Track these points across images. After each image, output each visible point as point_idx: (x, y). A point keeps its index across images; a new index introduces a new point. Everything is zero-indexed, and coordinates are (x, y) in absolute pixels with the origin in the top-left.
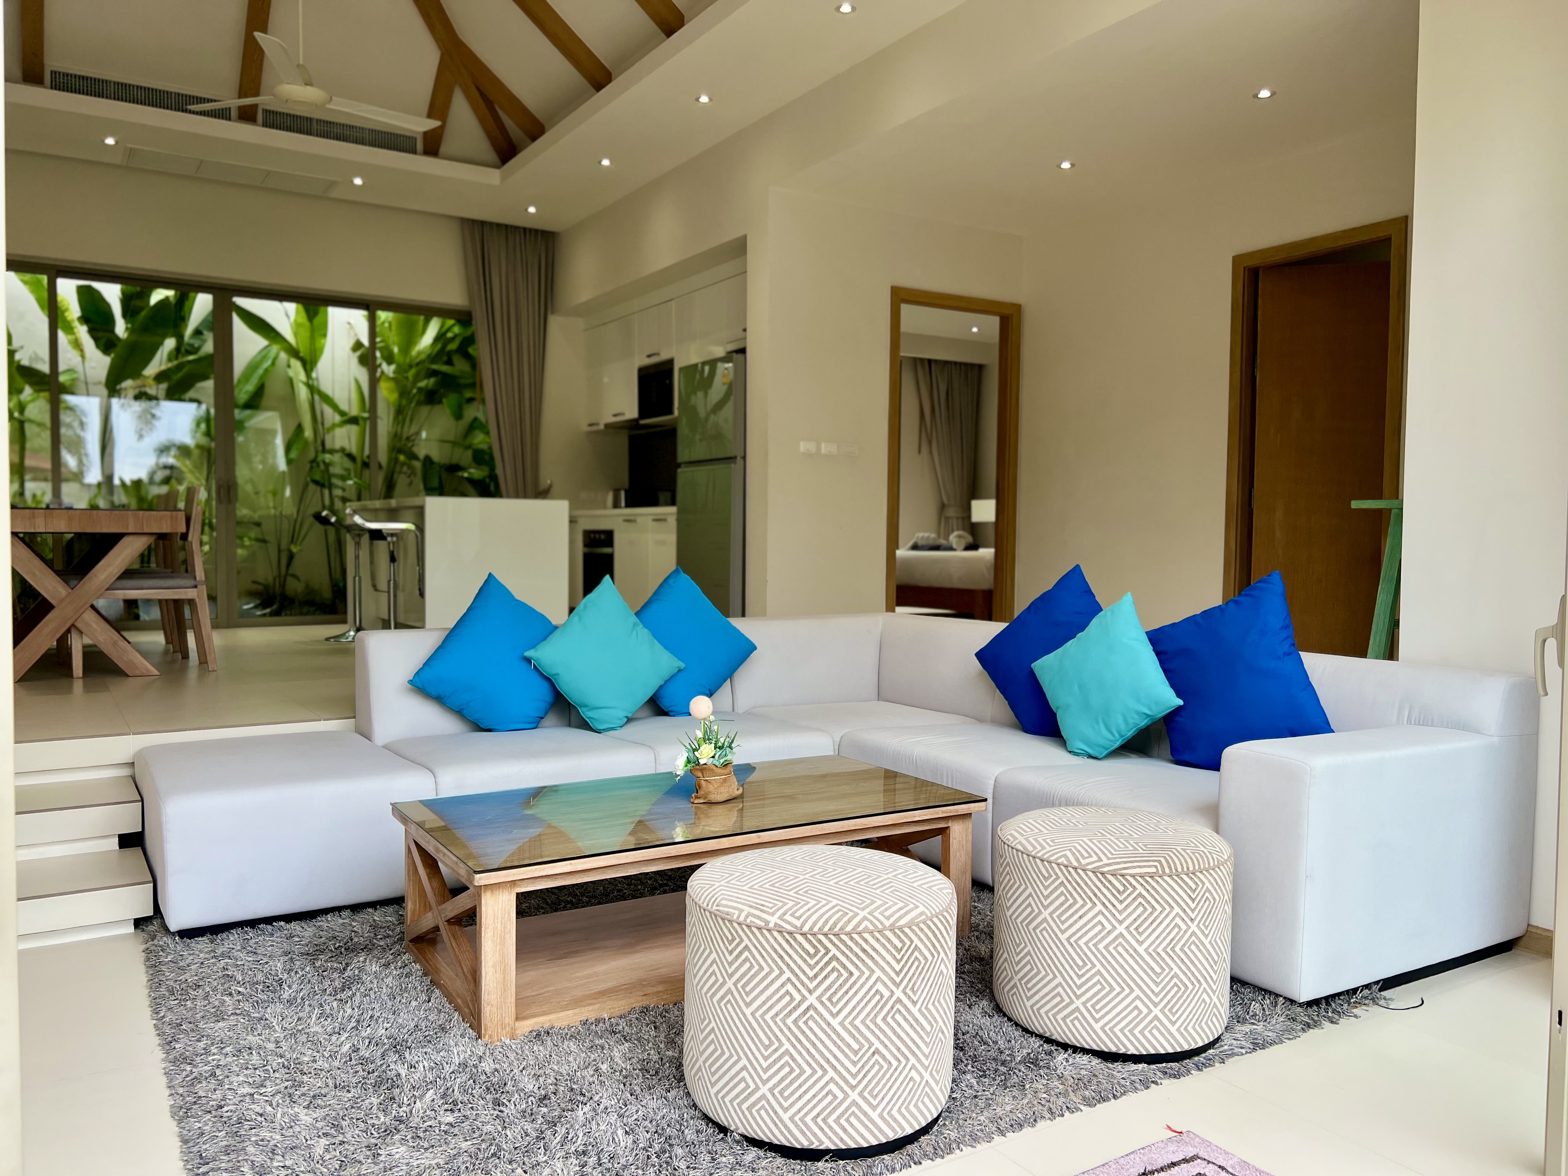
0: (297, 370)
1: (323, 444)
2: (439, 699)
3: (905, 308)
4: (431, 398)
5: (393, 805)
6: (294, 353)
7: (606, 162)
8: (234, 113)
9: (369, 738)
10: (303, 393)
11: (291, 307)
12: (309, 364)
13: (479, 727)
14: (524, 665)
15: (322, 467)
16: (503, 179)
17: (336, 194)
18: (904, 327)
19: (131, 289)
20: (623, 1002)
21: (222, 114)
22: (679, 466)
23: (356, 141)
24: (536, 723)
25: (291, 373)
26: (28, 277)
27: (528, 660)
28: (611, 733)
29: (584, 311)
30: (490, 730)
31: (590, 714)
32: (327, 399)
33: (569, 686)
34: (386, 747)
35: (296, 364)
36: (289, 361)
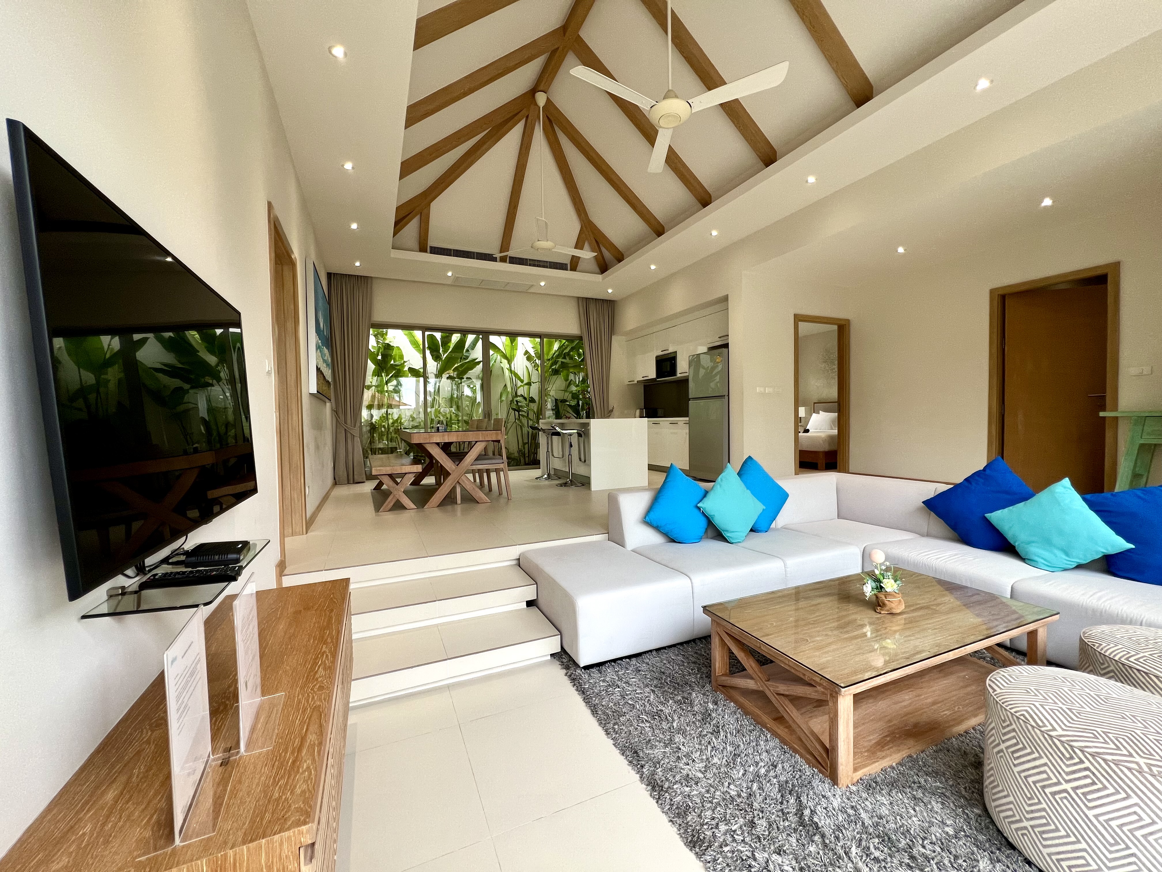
0: (505, 364)
1: (516, 393)
2: (657, 528)
3: (801, 324)
4: (556, 372)
5: (704, 608)
6: (505, 357)
7: (653, 267)
8: (498, 259)
9: (623, 546)
10: (507, 373)
11: (504, 338)
12: (509, 361)
13: (673, 541)
14: (696, 511)
15: (515, 403)
16: (603, 279)
17: (532, 290)
18: (801, 334)
19: (444, 334)
20: (899, 755)
21: (494, 259)
22: (689, 400)
23: (544, 267)
24: (701, 539)
25: (502, 365)
26: (407, 332)
27: (699, 508)
28: (739, 544)
29: (627, 333)
30: (679, 543)
31: (728, 535)
32: (516, 375)
33: (720, 521)
34: (633, 551)
35: (505, 362)
36: (501, 360)
